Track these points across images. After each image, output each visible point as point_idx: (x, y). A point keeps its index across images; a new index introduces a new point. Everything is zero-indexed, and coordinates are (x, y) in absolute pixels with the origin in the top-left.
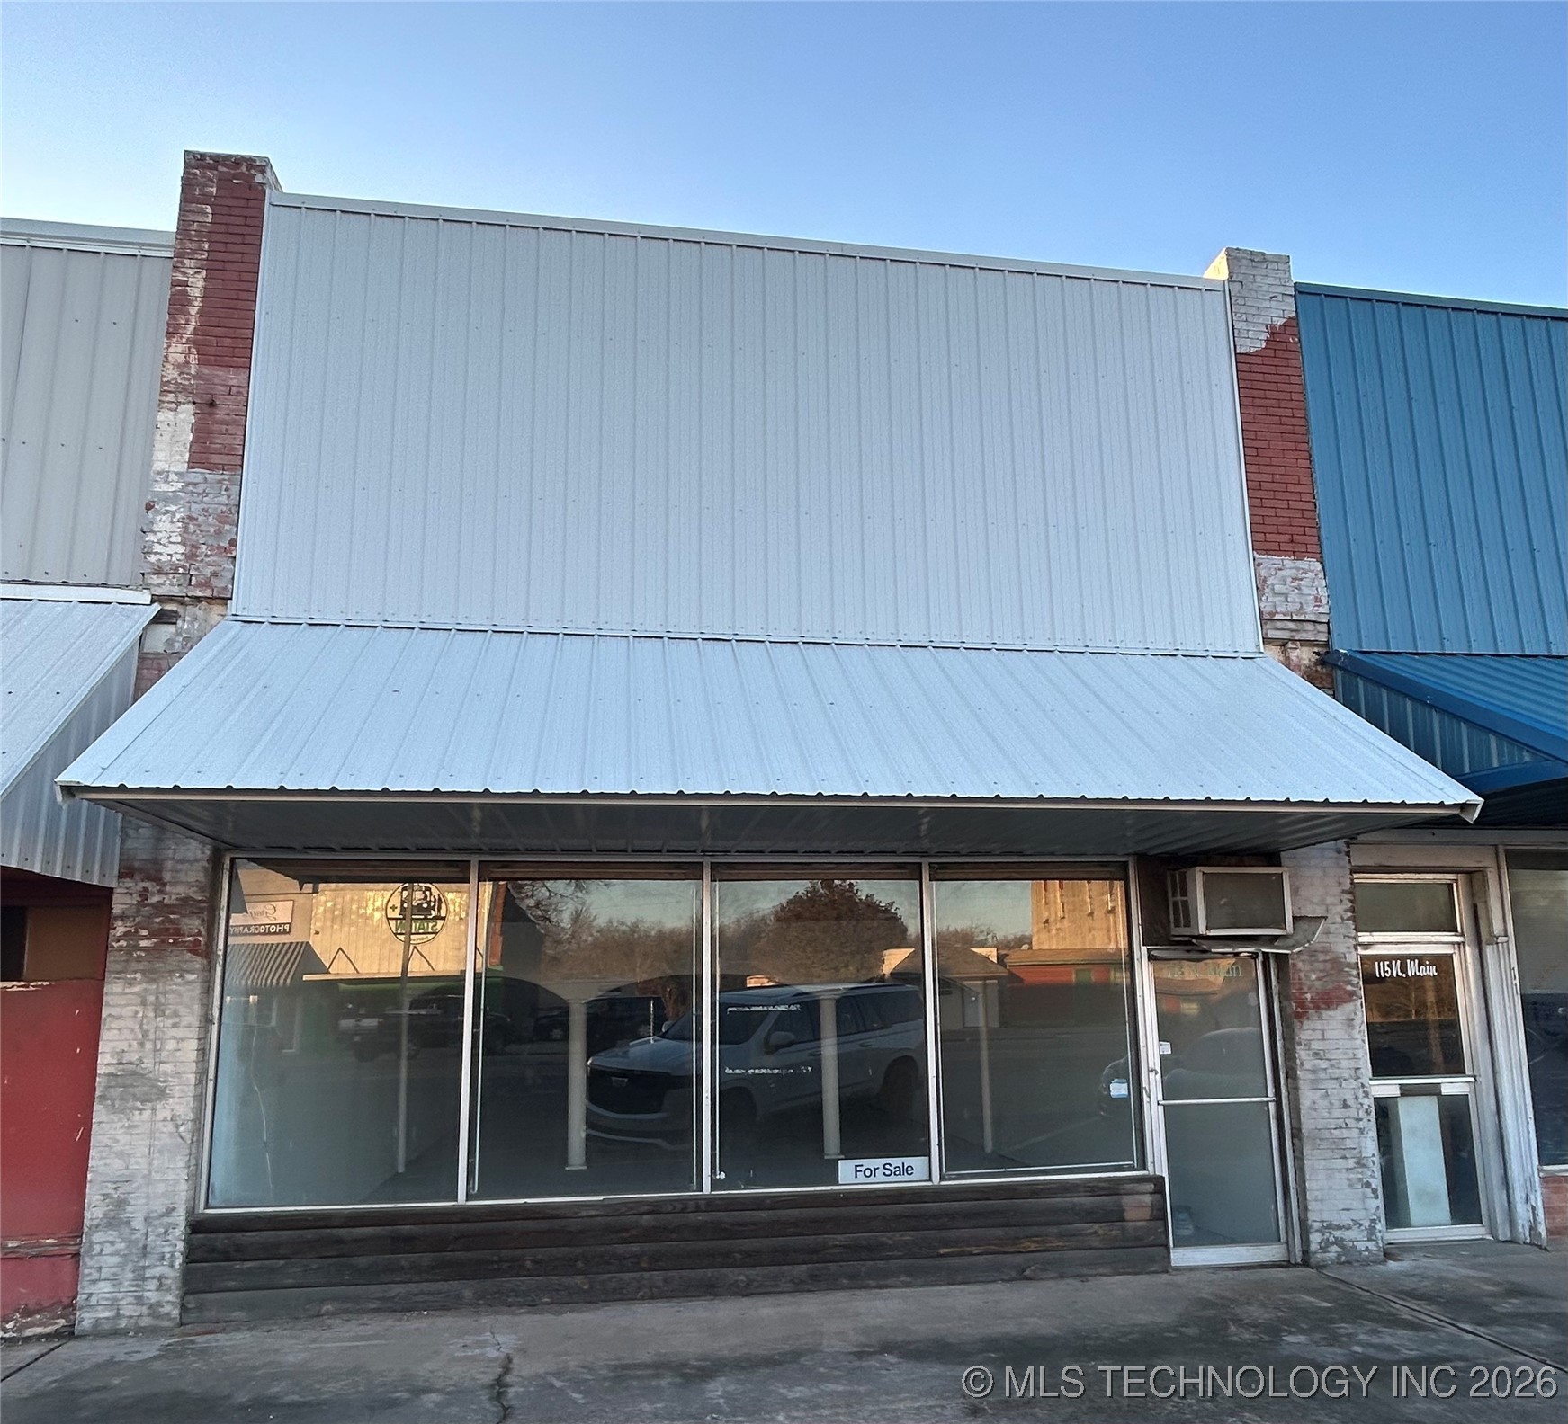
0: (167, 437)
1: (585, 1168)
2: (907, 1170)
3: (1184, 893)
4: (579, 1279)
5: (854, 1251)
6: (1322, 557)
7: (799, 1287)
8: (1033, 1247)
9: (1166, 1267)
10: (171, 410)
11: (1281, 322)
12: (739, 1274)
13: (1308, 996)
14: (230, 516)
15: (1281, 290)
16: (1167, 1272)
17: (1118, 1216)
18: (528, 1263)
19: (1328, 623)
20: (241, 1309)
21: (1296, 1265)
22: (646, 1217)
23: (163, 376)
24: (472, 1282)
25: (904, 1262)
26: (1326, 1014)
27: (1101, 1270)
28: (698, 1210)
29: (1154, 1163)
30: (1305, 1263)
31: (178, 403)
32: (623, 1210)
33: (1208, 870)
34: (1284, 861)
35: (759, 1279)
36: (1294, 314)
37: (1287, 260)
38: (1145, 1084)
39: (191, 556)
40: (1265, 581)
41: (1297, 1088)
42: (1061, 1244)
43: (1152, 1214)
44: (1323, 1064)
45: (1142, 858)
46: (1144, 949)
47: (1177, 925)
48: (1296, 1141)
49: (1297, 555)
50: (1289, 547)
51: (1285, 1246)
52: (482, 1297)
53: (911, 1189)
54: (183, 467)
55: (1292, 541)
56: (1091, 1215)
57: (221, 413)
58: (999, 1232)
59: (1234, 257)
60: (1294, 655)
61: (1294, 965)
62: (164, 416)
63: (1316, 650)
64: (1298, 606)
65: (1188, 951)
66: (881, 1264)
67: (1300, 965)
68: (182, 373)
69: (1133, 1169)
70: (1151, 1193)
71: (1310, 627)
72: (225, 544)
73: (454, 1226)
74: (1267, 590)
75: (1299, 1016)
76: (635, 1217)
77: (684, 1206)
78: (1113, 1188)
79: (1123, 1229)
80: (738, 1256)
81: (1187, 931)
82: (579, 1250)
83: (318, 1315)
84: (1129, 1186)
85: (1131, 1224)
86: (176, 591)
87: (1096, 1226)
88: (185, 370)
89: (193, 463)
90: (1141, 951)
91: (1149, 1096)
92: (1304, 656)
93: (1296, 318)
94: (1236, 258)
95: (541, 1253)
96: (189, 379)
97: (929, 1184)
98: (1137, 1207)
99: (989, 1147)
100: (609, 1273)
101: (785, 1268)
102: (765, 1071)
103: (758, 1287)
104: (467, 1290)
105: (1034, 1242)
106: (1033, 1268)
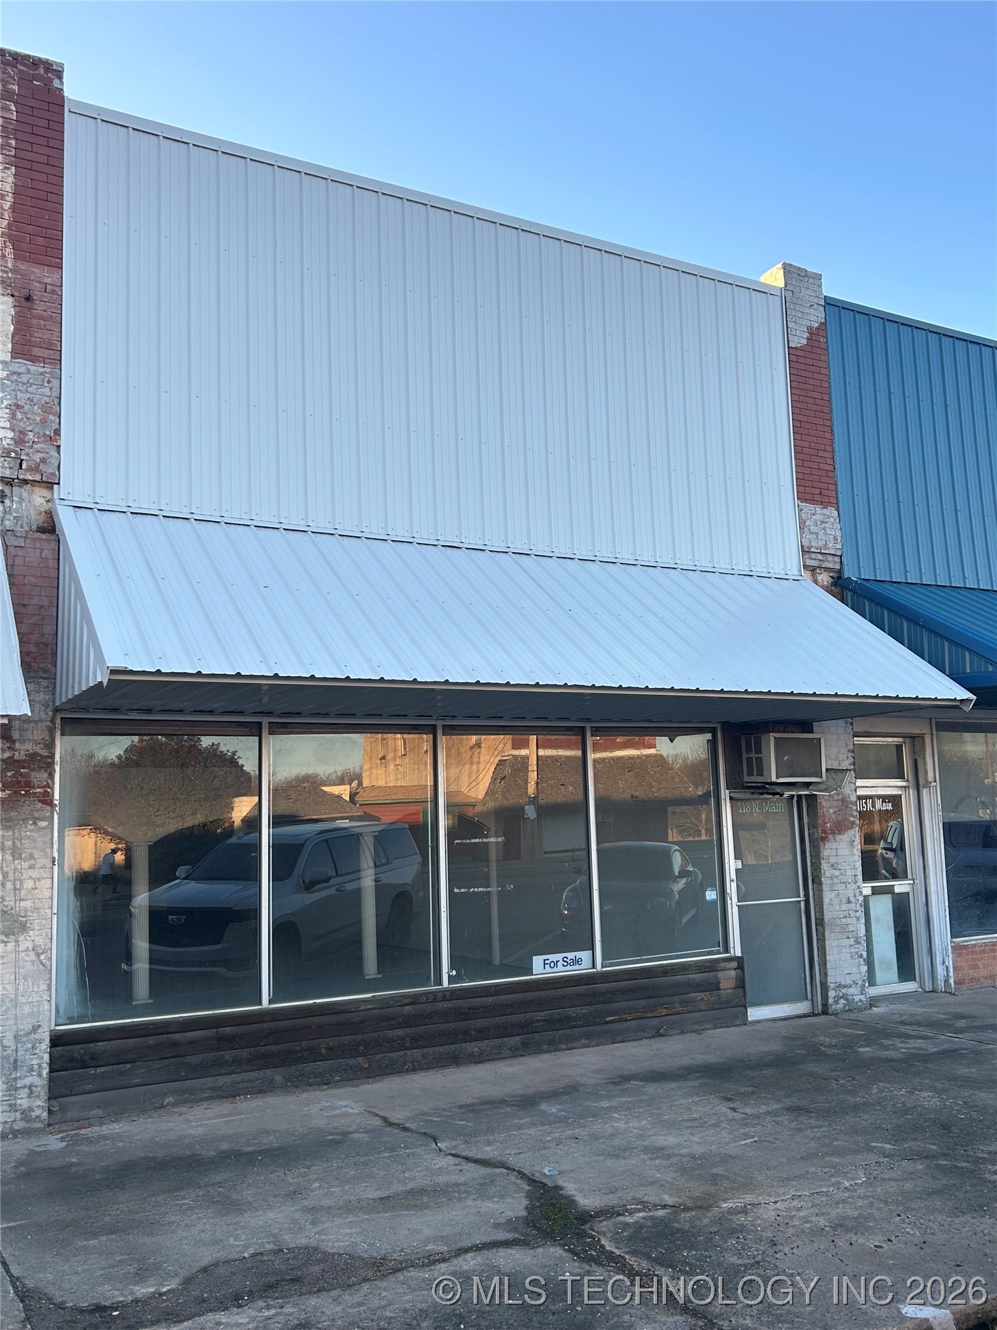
3: (759, 750)
5: (551, 1023)
6: (838, 507)
7: (516, 1053)
8: (664, 1012)
11: (816, 325)
12: (474, 1047)
14: (53, 407)
15: (816, 300)
16: (746, 1024)
18: (323, 1049)
19: (841, 556)
20: (99, 1107)
21: (819, 1014)
22: (407, 1007)
24: (281, 1069)
25: (583, 1029)
27: (707, 1026)
28: (444, 999)
29: (734, 948)
30: (825, 1012)
32: (392, 1003)
33: (777, 735)
34: (815, 729)
35: (489, 1049)
36: (824, 320)
37: (819, 277)
39: (20, 441)
40: (805, 523)
41: (821, 891)
42: (681, 1008)
43: (736, 984)
44: (836, 873)
45: (725, 725)
46: (727, 791)
47: (750, 774)
48: (819, 927)
49: (824, 505)
50: (817, 498)
52: (289, 1080)
53: (582, 975)
55: (820, 494)
56: (700, 987)
58: (643, 1002)
59: (788, 270)
60: (820, 578)
61: (821, 803)
63: (831, 574)
65: (752, 793)
66: (568, 1032)
67: (824, 803)
69: (722, 952)
70: (735, 969)
71: (830, 558)
72: (51, 433)
75: (824, 839)
76: (401, 1007)
79: (719, 995)
80: (473, 1033)
81: (760, 779)
82: (360, 1037)
85: (723, 991)
87: (703, 995)
90: (725, 794)
92: (825, 580)
93: (824, 324)
95: (332, 1042)
98: (727, 978)
100: (382, 1053)
101: (505, 1039)
102: (481, 889)
103: (488, 1055)
105: (665, 1008)
106: (665, 1027)
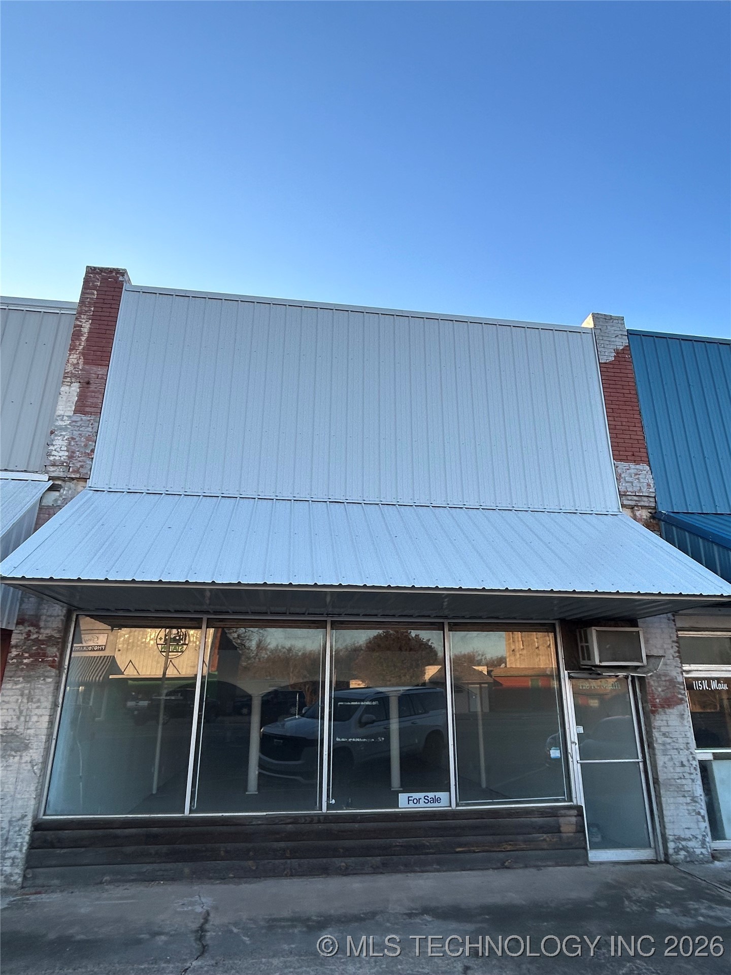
0: (64, 399)
1: (257, 793)
2: (438, 800)
3: (587, 641)
4: (250, 863)
5: (409, 849)
6: (649, 463)
7: (377, 870)
8: (509, 848)
9: (586, 862)
10: (68, 385)
11: (621, 348)
12: (342, 862)
13: (658, 700)
14: (92, 438)
15: (620, 333)
16: (587, 865)
17: (557, 830)
18: (222, 852)
19: (655, 497)
20: (58, 878)
21: (661, 862)
22: (290, 826)
23: (65, 370)
24: (189, 864)
25: (435, 856)
26: (668, 711)
27: (548, 863)
28: (319, 822)
29: (576, 798)
30: (667, 861)
31: (71, 383)
32: (277, 821)
33: (598, 629)
34: (640, 624)
35: (353, 865)
36: (628, 344)
37: (622, 319)
38: (569, 751)
39: (70, 457)
40: (620, 475)
41: (654, 754)
42: (525, 846)
43: (576, 828)
44: (669, 740)
45: (563, 621)
46: (566, 672)
47: (584, 659)
48: (656, 785)
49: (636, 462)
50: (632, 458)
51: (654, 850)
52: (194, 873)
53: (439, 811)
54: (71, 414)
55: (633, 455)
56: (542, 829)
57: (92, 387)
58: (490, 838)
59: (596, 317)
60: (638, 513)
61: (649, 683)
62: (64, 389)
63: (649, 511)
64: (639, 488)
65: (591, 674)
66: (422, 857)
67: (652, 683)
68: (75, 368)
69: (564, 801)
70: (575, 816)
71: (645, 499)
72: (89, 452)
73: (181, 829)
74: (621, 480)
75: (653, 712)
76: (284, 825)
77: (311, 819)
78: (553, 813)
79: (561, 838)
80: (341, 850)
81: (589, 663)
82: (250, 845)
83: (101, 883)
84: (563, 812)
85: (564, 834)
86: (61, 475)
87: (545, 836)
88: (77, 366)
89: (75, 412)
90: (564, 674)
91: (572, 758)
92: (644, 514)
93: (629, 346)
94: (597, 317)
95: (230, 846)
96: (78, 371)
97: (450, 808)
98: (568, 824)
99: (484, 785)
100: (268, 859)
101: (368, 858)
102: (358, 740)
103: (352, 870)
104: (186, 868)
105: (510, 844)
106: (509, 861)
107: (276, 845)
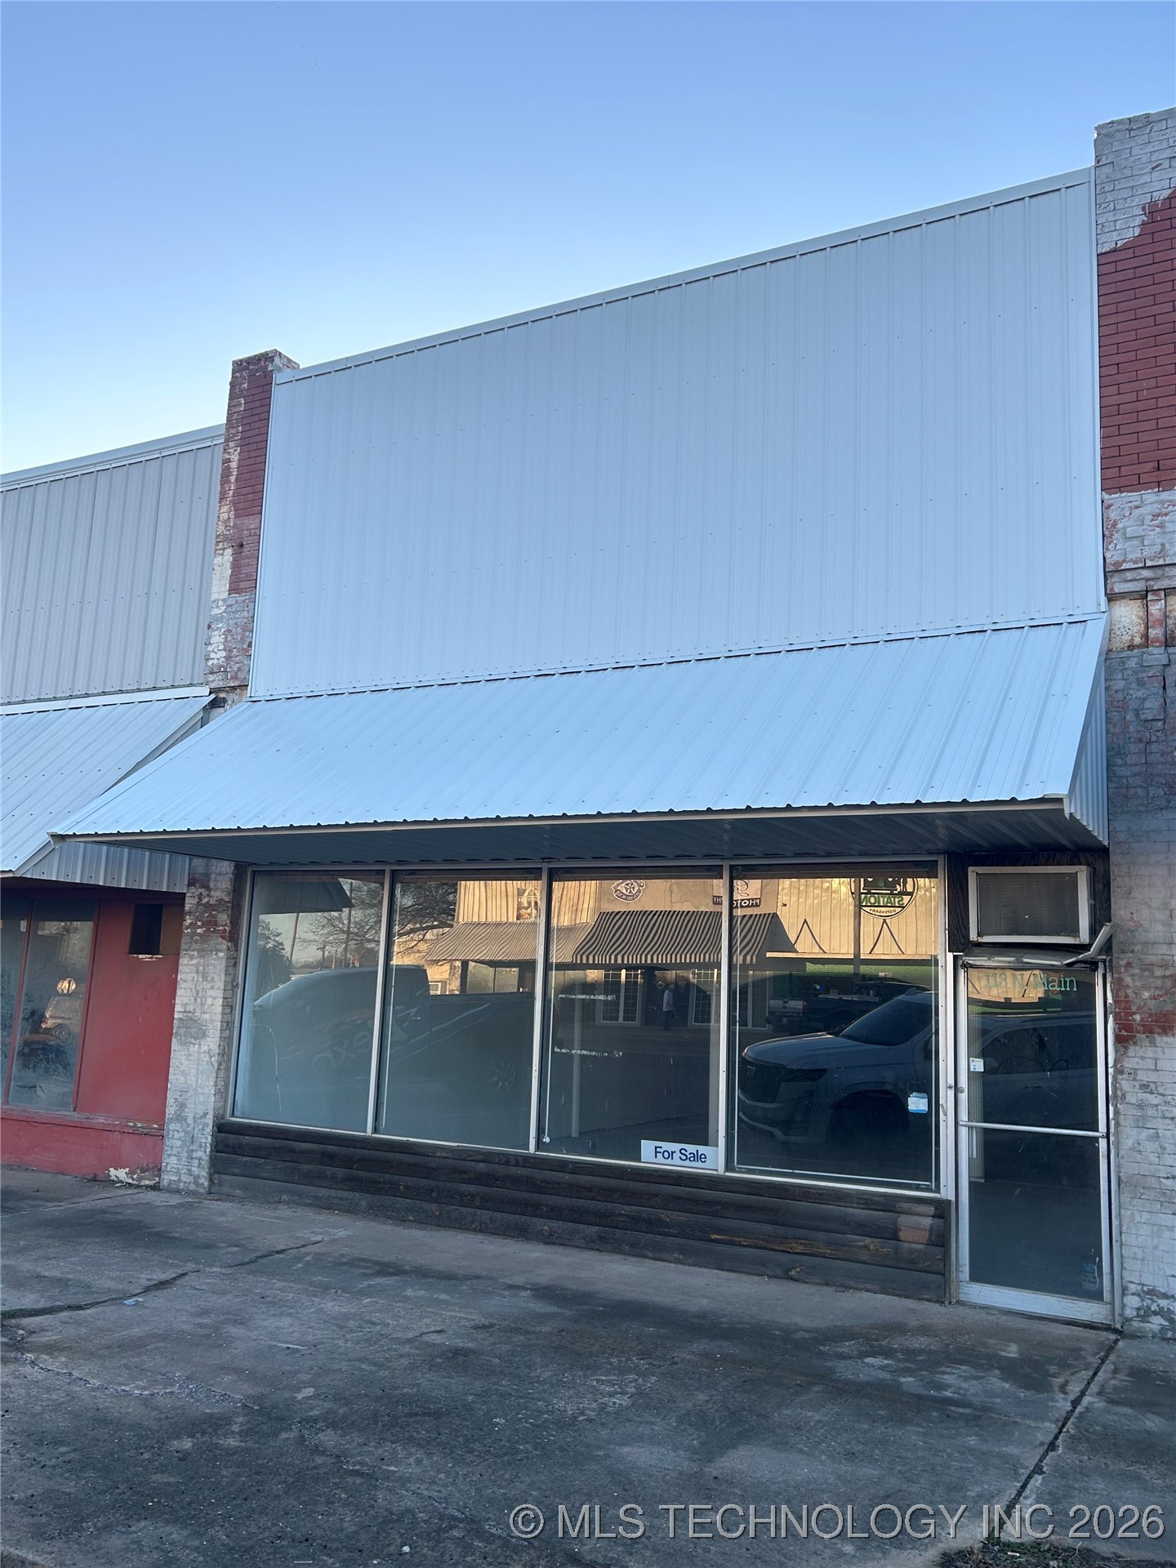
0: (218, 575)
5: (636, 1223)
8: (800, 1249)
9: (943, 1300)
10: (220, 555)
12: (545, 1224)
13: (1138, 1017)
15: (1167, 153)
17: (894, 1235)
18: (402, 1186)
22: (481, 1164)
23: (217, 531)
24: (368, 1195)
25: (678, 1239)
26: (1160, 1040)
27: (868, 1286)
31: (224, 549)
38: (941, 1100)
40: (1115, 525)
42: (829, 1251)
43: (929, 1239)
44: (1153, 1099)
51: (1106, 1305)
52: (371, 1207)
54: (225, 595)
55: (1157, 469)
56: (863, 1228)
57: (246, 549)
58: (768, 1228)
62: (218, 559)
64: (1157, 548)
68: (226, 527)
70: (933, 1216)
73: (358, 1150)
74: (1116, 536)
78: (889, 1205)
79: (896, 1248)
80: (545, 1209)
82: (434, 1183)
83: (279, 1201)
84: (906, 1206)
85: (906, 1245)
86: (221, 684)
87: (868, 1240)
88: (228, 524)
89: (231, 591)
91: (946, 1115)
94: (1108, 135)
95: (411, 1181)
96: (229, 530)
97: (715, 1173)
98: (916, 1228)
100: (454, 1205)
103: (557, 1238)
104: (363, 1200)
105: (802, 1244)
106: (798, 1269)
107: (464, 1188)
